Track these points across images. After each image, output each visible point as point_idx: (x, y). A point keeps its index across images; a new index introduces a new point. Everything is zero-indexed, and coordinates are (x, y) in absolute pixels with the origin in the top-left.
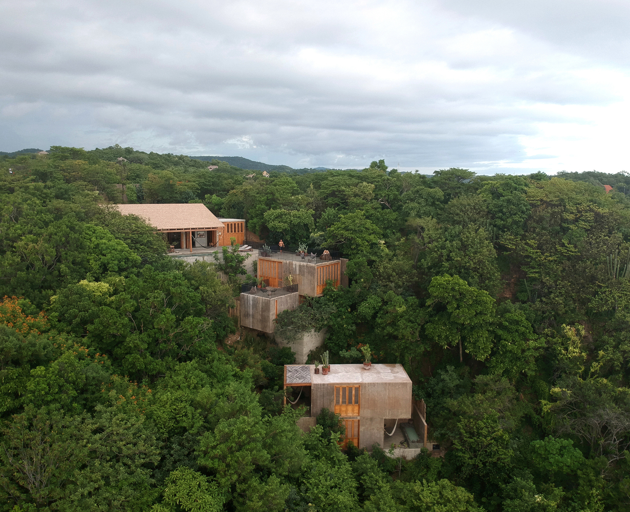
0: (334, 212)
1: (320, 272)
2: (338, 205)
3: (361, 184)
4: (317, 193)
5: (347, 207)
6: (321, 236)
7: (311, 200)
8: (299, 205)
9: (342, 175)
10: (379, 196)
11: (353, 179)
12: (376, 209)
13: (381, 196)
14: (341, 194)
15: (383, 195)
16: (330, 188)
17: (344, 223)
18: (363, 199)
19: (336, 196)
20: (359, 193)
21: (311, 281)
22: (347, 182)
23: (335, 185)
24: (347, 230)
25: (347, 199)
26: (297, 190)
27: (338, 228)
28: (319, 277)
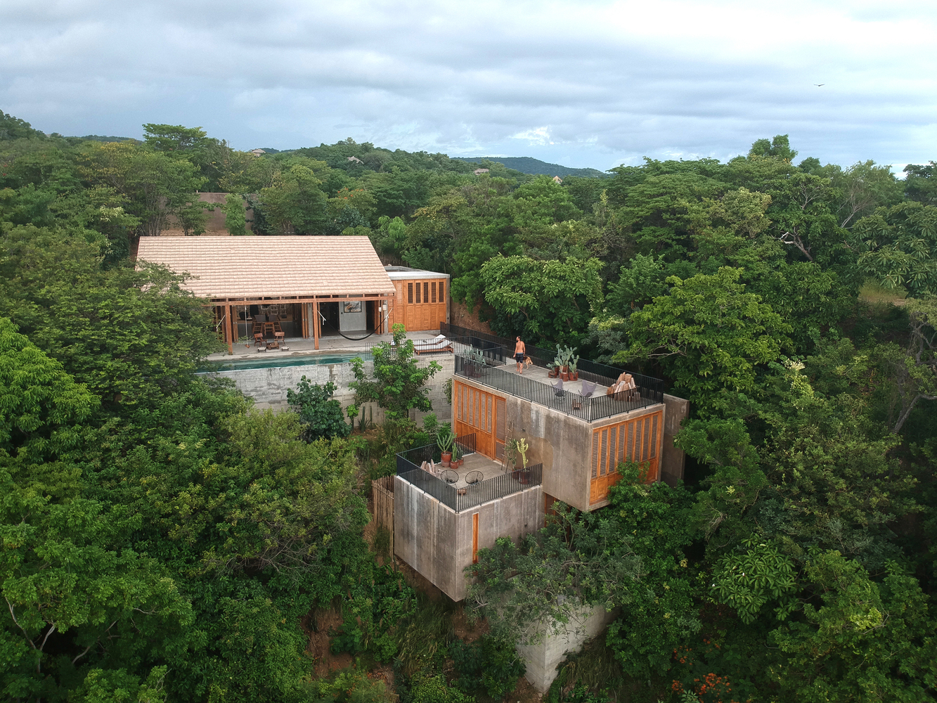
0: (655, 266)
1: (604, 442)
2: (668, 246)
3: (732, 193)
4: (615, 216)
5: (691, 254)
6: (615, 328)
7: (599, 232)
8: (567, 244)
9: (683, 170)
10: (782, 226)
11: (711, 181)
12: (771, 259)
13: (788, 225)
14: (678, 219)
15: (794, 222)
16: (648, 203)
17: (681, 302)
18: (737, 233)
19: (664, 224)
20: (727, 217)
21: (575, 465)
22: (696, 188)
23: (662, 195)
24: (690, 322)
25: (693, 232)
26: (568, 208)
27: (664, 314)
28: (599, 457)
